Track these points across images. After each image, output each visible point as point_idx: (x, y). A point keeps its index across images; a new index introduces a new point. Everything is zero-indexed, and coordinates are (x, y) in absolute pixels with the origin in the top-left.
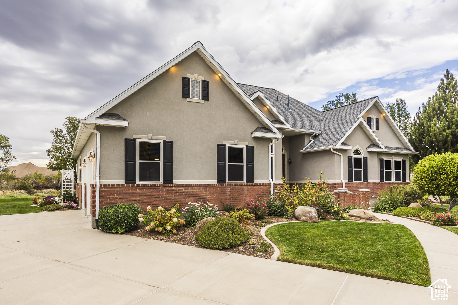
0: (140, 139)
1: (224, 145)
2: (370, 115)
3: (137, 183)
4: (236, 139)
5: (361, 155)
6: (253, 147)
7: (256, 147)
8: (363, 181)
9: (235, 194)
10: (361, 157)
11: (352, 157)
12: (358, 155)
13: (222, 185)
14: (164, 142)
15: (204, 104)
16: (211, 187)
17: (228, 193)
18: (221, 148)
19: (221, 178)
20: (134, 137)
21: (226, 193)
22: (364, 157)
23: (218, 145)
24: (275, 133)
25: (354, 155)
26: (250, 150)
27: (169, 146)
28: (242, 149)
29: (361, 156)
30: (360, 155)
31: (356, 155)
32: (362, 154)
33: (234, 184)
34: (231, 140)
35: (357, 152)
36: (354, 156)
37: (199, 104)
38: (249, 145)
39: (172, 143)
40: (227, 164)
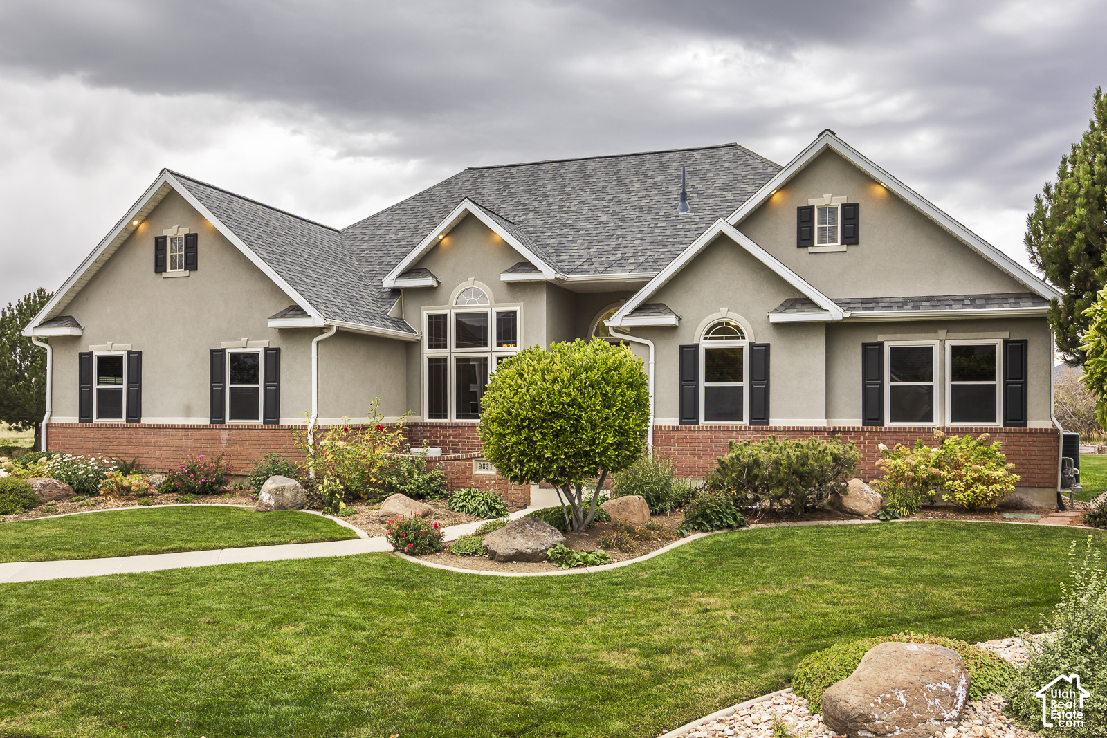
0: (99, 351)
1: (223, 351)
2: (813, 197)
3: (94, 422)
4: (245, 336)
5: (743, 338)
6: (278, 350)
7: (287, 348)
8: (746, 421)
9: (237, 446)
10: (744, 344)
11: (697, 346)
12: (727, 338)
13: (216, 426)
14: (129, 353)
15: (190, 278)
16: (196, 430)
17: (224, 442)
18: (216, 357)
19: (216, 414)
20: (90, 350)
21: (220, 443)
22: (752, 345)
23: (212, 352)
24: (310, 316)
25: (710, 339)
26: (273, 356)
27: (136, 358)
28: (255, 356)
29: (741, 340)
30: (738, 338)
31: (722, 338)
32: (746, 335)
33: (235, 426)
34: (236, 339)
35: (722, 329)
36: (705, 345)
37: (182, 279)
38: (270, 347)
39: (140, 353)
40: (228, 385)
